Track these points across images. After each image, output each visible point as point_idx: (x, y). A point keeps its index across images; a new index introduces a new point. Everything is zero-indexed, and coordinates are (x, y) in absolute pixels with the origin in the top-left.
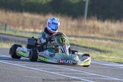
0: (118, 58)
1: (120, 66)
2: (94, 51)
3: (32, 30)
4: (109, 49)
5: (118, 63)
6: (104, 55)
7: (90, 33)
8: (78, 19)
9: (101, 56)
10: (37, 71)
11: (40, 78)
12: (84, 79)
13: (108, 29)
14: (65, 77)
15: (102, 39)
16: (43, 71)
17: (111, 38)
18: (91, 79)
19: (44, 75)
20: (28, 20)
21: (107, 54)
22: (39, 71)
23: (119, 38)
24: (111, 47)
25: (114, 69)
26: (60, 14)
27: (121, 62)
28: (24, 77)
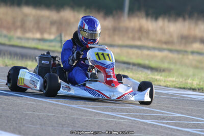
0: (181, 80)
1: (183, 94)
2: (141, 69)
3: (38, 36)
4: (165, 65)
5: (181, 88)
6: (157, 75)
7: (133, 38)
8: (113, 17)
9: (153, 77)
10: (48, 104)
11: (52, 115)
12: (125, 115)
13: (164, 33)
14: (94, 112)
15: (154, 49)
16: (57, 103)
17: (170, 47)
18: (137, 115)
19: (59, 110)
20: (31, 18)
21: (163, 74)
22: (51, 103)
23: (182, 48)
24: (169, 63)
25: (174, 99)
26: (84, 8)
27: (186, 87)
28: (26, 114)
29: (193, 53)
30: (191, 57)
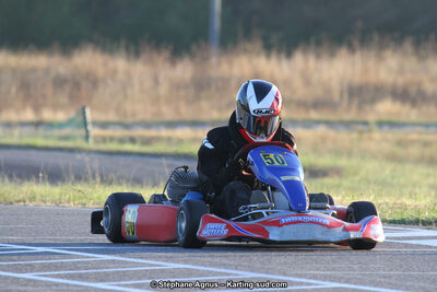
3: (29, 115)
23: (352, 115)
29: (380, 124)
30: (377, 135)
